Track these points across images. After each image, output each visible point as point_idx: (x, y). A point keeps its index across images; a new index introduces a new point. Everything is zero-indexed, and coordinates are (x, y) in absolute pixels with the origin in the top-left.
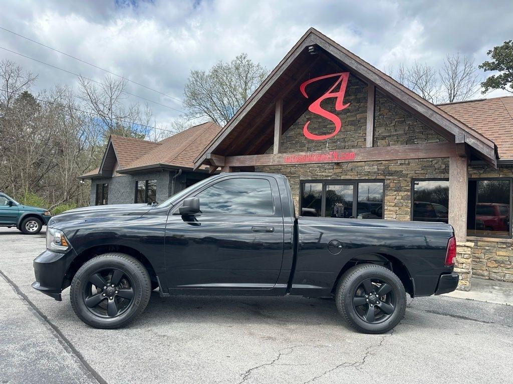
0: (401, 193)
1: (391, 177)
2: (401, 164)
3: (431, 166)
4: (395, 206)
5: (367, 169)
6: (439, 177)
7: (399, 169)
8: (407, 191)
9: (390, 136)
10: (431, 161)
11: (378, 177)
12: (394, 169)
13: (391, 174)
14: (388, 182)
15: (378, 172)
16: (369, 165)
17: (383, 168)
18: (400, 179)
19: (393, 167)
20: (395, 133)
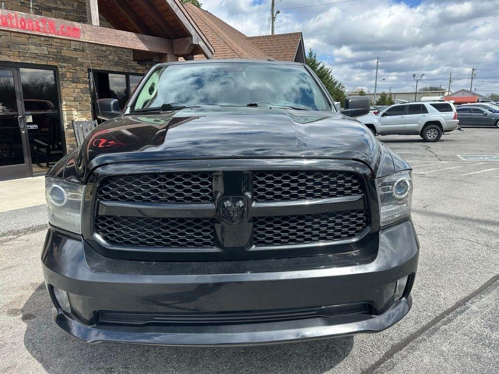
0: (79, 84)
1: (64, 64)
2: (75, 50)
3: (106, 57)
4: (75, 101)
5: (33, 49)
6: (114, 70)
7: (74, 55)
8: (85, 82)
9: (56, 9)
10: (105, 51)
11: (49, 63)
12: (68, 55)
13: (65, 60)
14: (64, 70)
15: (49, 56)
16: (34, 44)
17: (55, 50)
18: (77, 68)
19: (66, 53)
20: (62, 7)
